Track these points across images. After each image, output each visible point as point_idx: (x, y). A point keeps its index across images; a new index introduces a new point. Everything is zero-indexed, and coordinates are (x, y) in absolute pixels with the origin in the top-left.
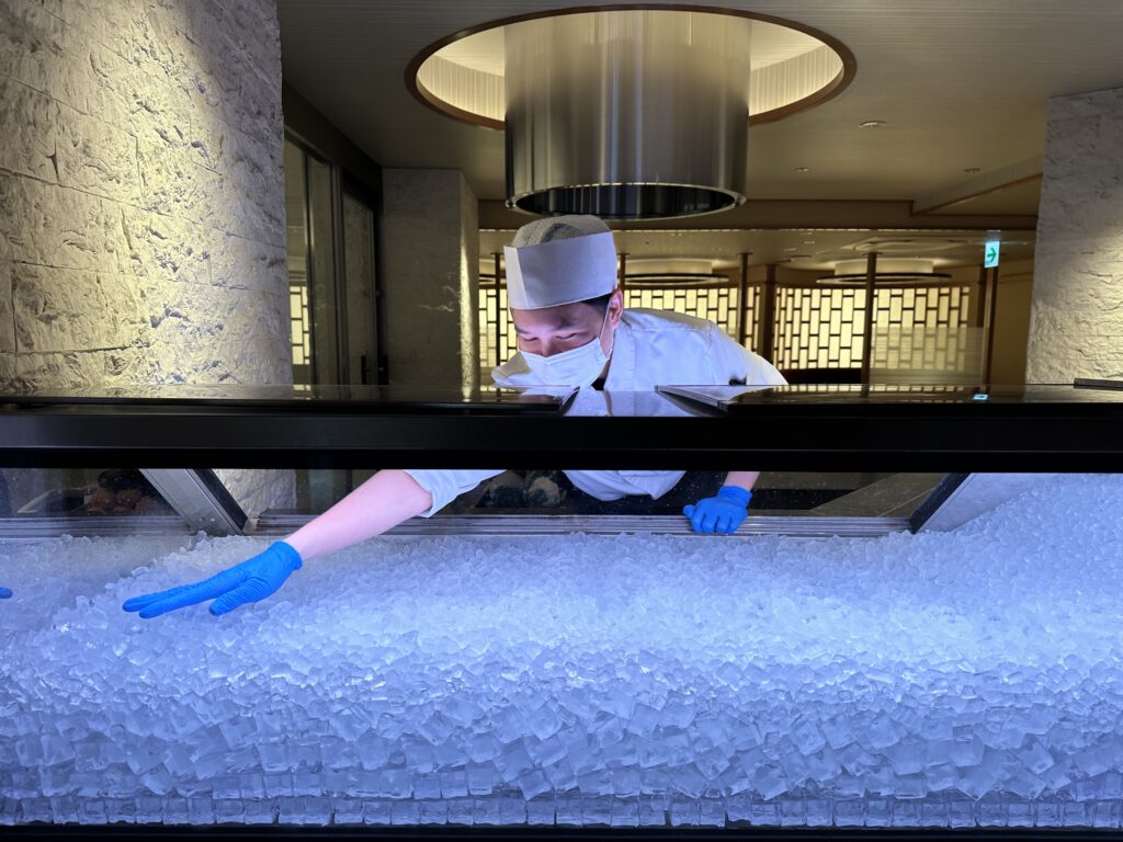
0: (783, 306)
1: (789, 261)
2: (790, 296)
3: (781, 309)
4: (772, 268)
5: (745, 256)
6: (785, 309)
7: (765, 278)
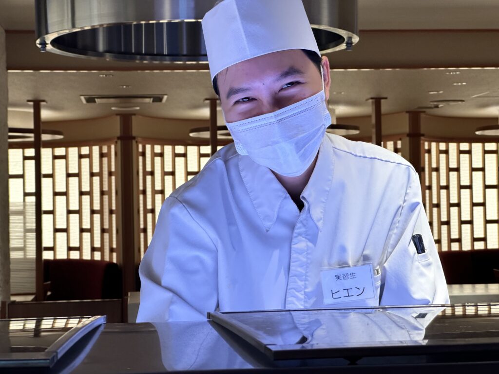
0: (434, 165)
1: (437, 107)
2: (441, 152)
3: (432, 170)
4: (415, 116)
5: (377, 102)
6: (437, 170)
7: (406, 129)
